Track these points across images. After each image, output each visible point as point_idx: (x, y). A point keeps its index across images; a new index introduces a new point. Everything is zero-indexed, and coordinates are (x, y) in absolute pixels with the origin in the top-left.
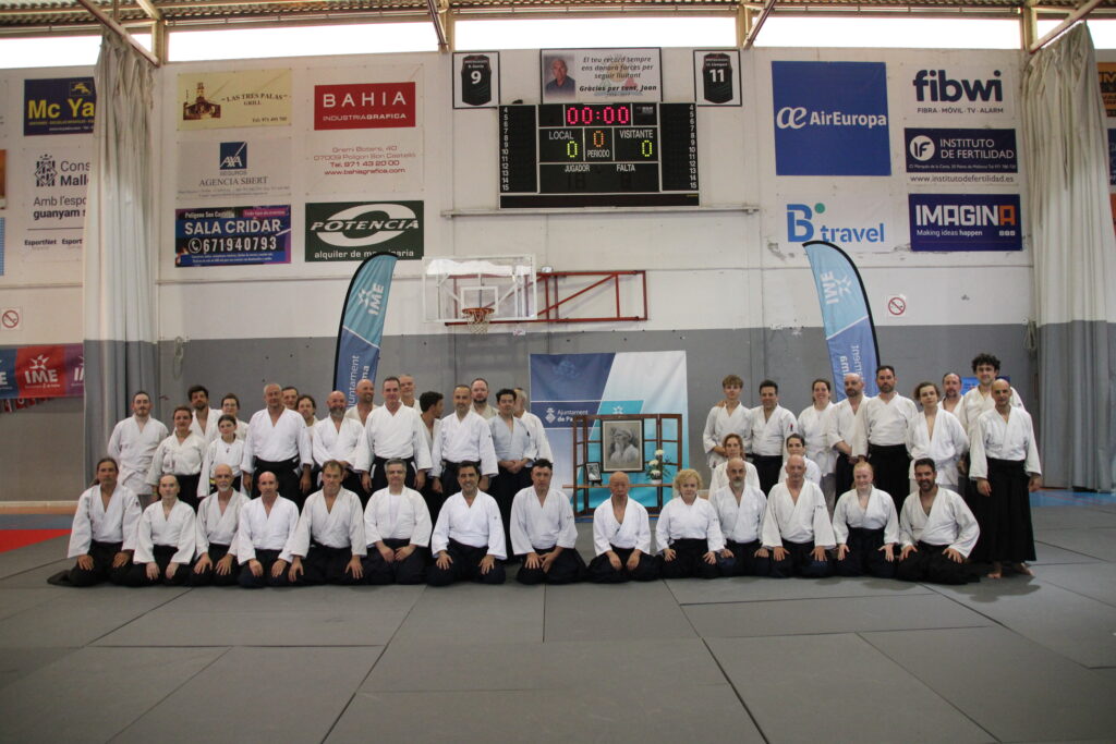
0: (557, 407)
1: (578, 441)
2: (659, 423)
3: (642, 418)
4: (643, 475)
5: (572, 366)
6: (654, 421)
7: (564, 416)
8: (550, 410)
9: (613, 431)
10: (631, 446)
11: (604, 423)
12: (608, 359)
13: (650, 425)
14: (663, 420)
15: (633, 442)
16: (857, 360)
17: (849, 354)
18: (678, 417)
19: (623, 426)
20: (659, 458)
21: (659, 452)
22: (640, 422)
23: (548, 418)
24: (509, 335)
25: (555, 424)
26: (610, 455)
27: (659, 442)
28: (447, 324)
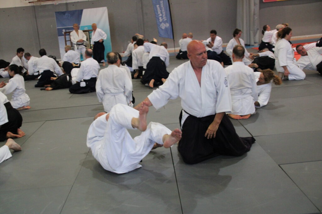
0: (66, 29)
1: (67, 40)
5: (69, 15)
12: (81, 12)
16: (162, 6)
17: (160, 4)
22: (88, 32)
23: (63, 33)
24: (53, 5)
28: (29, 2)
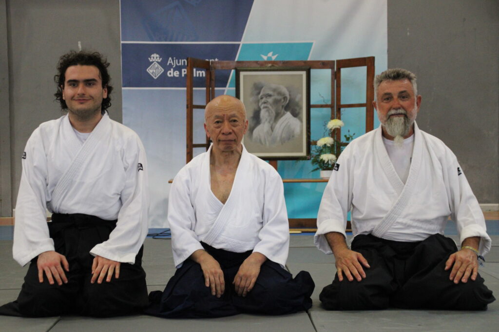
0: (166, 52)
2: (336, 76)
3: (307, 67)
4: (308, 164)
6: (327, 73)
7: (179, 68)
8: (155, 58)
9: (258, 88)
10: (288, 114)
11: (242, 74)
13: (322, 78)
14: (344, 71)
15: (291, 107)
18: (368, 62)
19: (274, 80)
20: (335, 133)
21: (334, 124)
22: (304, 73)
23: (150, 71)
25: (163, 81)
26: (252, 130)
27: (336, 108)
